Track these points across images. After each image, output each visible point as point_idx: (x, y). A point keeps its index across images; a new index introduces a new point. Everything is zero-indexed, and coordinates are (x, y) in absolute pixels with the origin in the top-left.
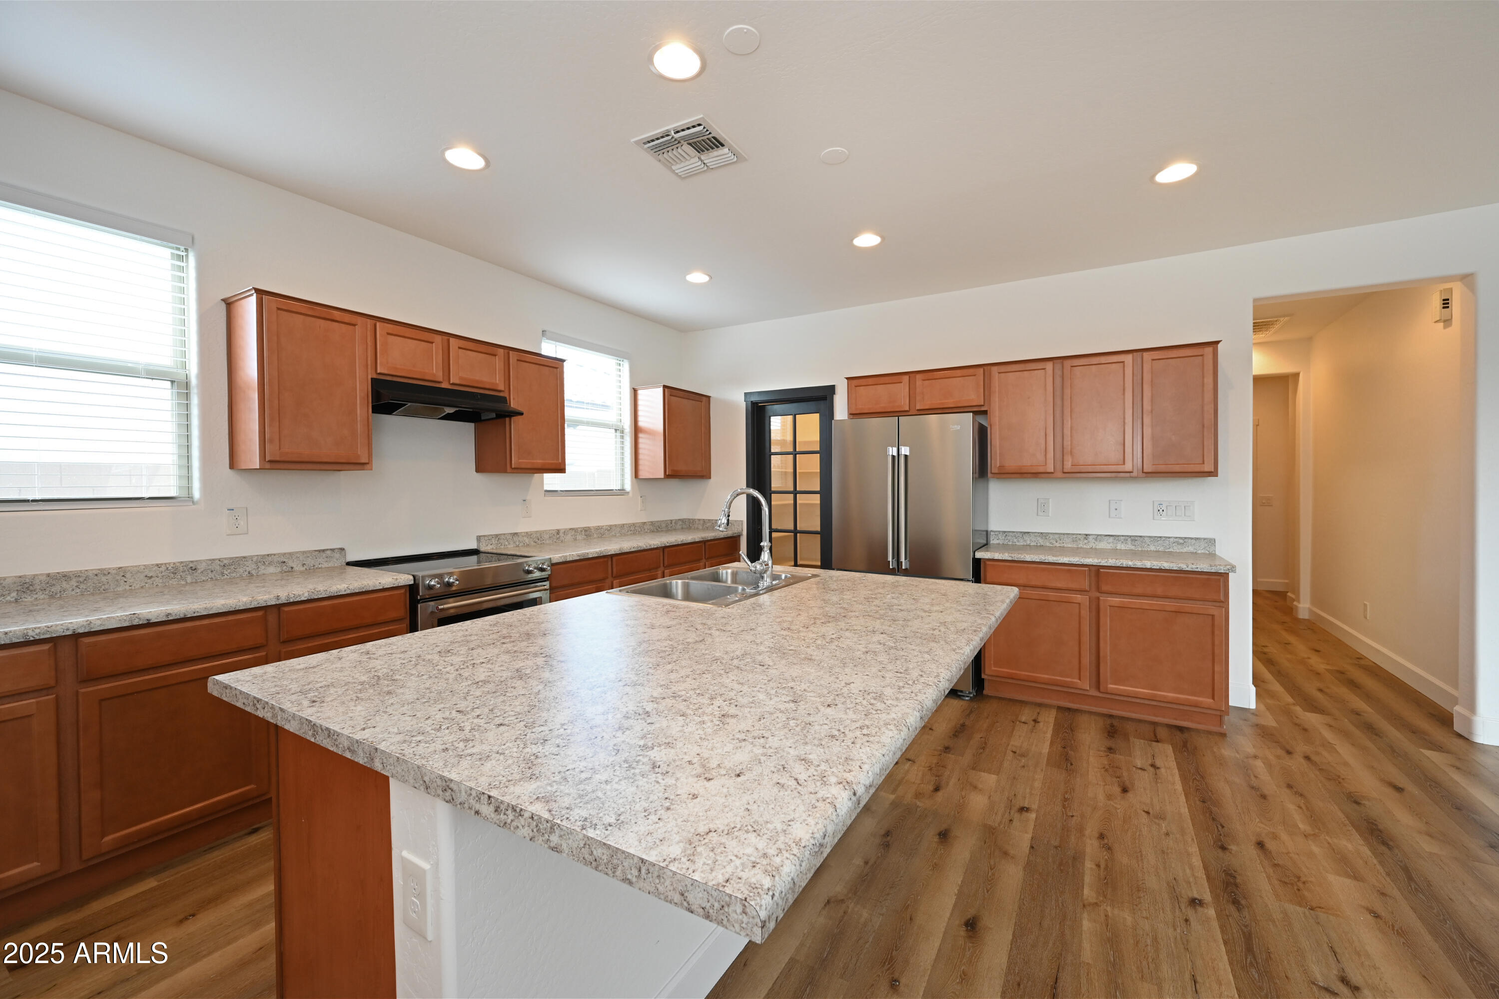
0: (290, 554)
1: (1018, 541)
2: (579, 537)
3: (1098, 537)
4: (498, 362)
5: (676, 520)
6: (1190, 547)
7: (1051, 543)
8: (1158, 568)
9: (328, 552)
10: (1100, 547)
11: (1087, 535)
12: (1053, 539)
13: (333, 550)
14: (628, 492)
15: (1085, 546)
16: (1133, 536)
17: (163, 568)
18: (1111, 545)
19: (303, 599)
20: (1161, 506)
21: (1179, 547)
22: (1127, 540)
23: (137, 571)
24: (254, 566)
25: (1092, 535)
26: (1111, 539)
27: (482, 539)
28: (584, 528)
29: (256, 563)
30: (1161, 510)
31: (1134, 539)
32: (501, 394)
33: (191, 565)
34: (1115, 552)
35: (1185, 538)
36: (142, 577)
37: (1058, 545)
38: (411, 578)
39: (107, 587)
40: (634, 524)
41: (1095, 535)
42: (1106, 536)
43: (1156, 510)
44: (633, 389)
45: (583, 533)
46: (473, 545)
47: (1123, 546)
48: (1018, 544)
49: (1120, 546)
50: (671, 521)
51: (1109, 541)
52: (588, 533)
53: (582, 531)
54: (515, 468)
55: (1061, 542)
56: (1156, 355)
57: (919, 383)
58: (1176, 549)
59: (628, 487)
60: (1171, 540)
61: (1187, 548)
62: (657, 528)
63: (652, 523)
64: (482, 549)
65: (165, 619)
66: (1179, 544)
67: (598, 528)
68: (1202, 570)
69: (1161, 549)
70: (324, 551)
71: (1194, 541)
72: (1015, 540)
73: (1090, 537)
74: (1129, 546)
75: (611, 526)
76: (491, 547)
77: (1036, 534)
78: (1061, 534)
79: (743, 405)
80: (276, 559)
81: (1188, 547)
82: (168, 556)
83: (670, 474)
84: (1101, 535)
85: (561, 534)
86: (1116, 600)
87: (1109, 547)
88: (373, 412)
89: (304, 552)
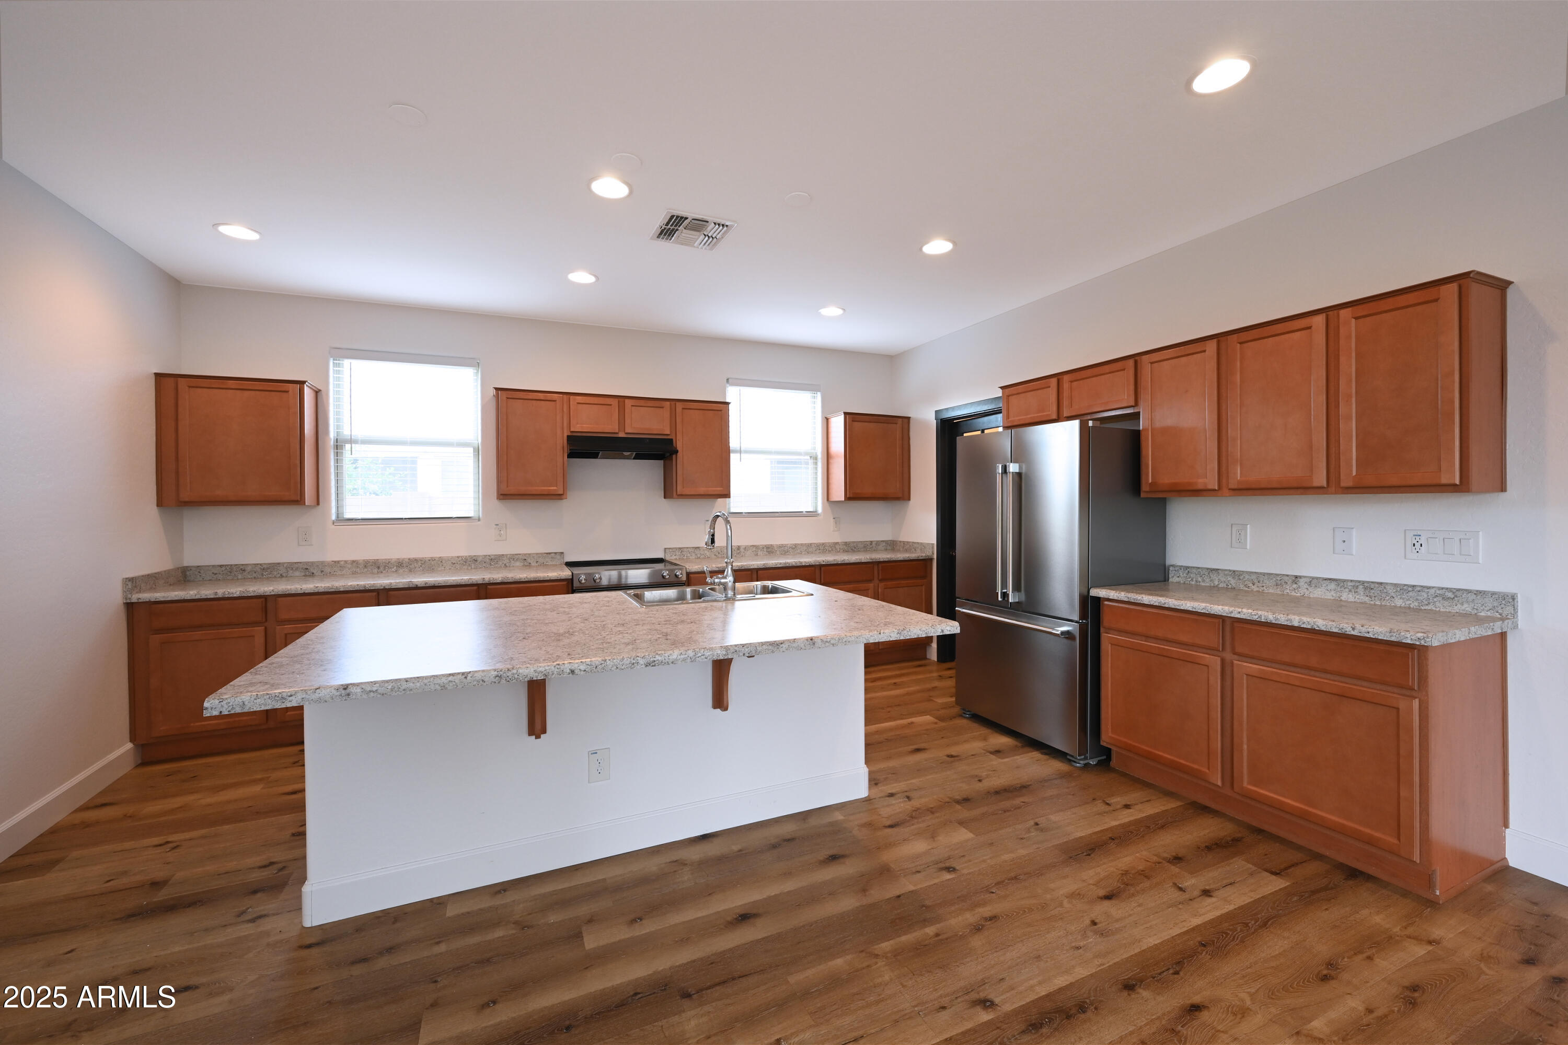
0: (529, 554)
1: (1204, 581)
2: (760, 553)
3: (1313, 582)
4: (666, 413)
5: (877, 541)
6: (1466, 605)
7: (1245, 586)
8: (1309, 627)
9: (552, 554)
10: (1315, 596)
11: (1296, 577)
12: (1248, 580)
13: (556, 553)
14: (818, 514)
15: (1293, 594)
16: (1368, 582)
17: (460, 559)
18: (1333, 593)
19: (498, 582)
20: (1418, 538)
21: (1446, 603)
22: (1357, 587)
23: (448, 559)
24: (508, 561)
25: (1305, 577)
26: (1333, 586)
27: (667, 551)
28: (766, 546)
29: (509, 559)
30: (1417, 545)
31: (1368, 586)
32: (669, 437)
33: (474, 558)
34: (1337, 606)
35: (1458, 590)
36: (450, 563)
37: (1255, 588)
38: (570, 574)
39: (434, 567)
40: (823, 544)
41: (1311, 577)
42: (1326, 579)
43: (1409, 545)
44: (826, 418)
45: (765, 550)
46: (660, 555)
47: (1350, 596)
48: (1203, 584)
49: (1347, 596)
50: (871, 542)
51: (1329, 588)
52: (770, 550)
53: (763, 548)
54: (679, 495)
55: (1260, 585)
56: (1360, 310)
57: (1066, 385)
58: (1442, 607)
59: (820, 510)
60: (1432, 591)
61: (1459, 606)
62: (850, 547)
63: (846, 544)
64: (668, 558)
65: (424, 585)
66: (1445, 599)
67: (781, 546)
68: (1376, 636)
69: (1414, 605)
70: (550, 553)
71: (1471, 597)
72: (1200, 579)
73: (1301, 580)
74: (1361, 597)
75: (796, 545)
76: (675, 557)
77: (1226, 572)
78: (1261, 573)
79: (934, 423)
80: (521, 557)
81: (1462, 604)
82: (464, 552)
83: (851, 496)
84: (1317, 578)
85: (742, 550)
86: (1254, 667)
87: (1329, 596)
88: (568, 457)
89: (537, 554)
